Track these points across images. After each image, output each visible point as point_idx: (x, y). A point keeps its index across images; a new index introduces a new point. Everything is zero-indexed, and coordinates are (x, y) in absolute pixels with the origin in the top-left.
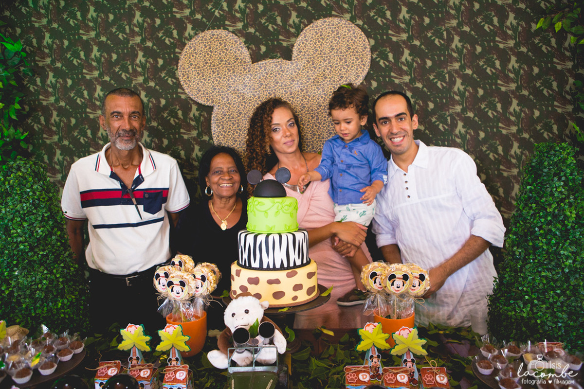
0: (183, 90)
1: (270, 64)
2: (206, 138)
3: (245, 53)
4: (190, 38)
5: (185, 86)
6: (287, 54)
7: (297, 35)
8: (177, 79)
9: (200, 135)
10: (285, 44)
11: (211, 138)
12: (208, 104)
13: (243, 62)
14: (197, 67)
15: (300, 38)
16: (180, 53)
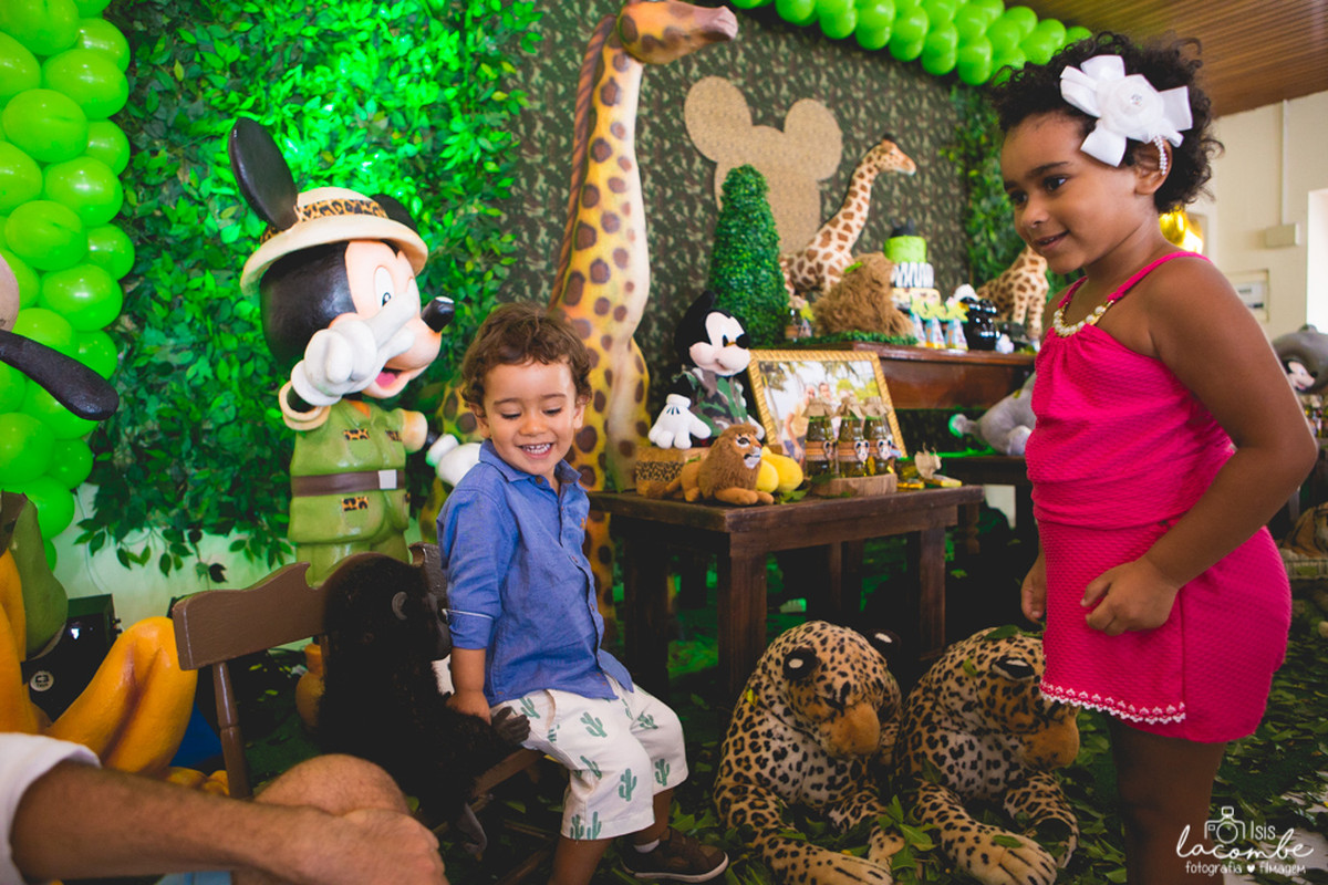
0: (688, 135)
1: (768, 132)
2: (708, 197)
3: (745, 113)
4: (696, 80)
5: (691, 132)
6: (780, 125)
7: (788, 108)
8: (683, 123)
9: (703, 192)
10: (777, 114)
11: (714, 198)
12: (712, 158)
13: (744, 123)
14: (703, 114)
15: (791, 112)
16: (687, 93)
